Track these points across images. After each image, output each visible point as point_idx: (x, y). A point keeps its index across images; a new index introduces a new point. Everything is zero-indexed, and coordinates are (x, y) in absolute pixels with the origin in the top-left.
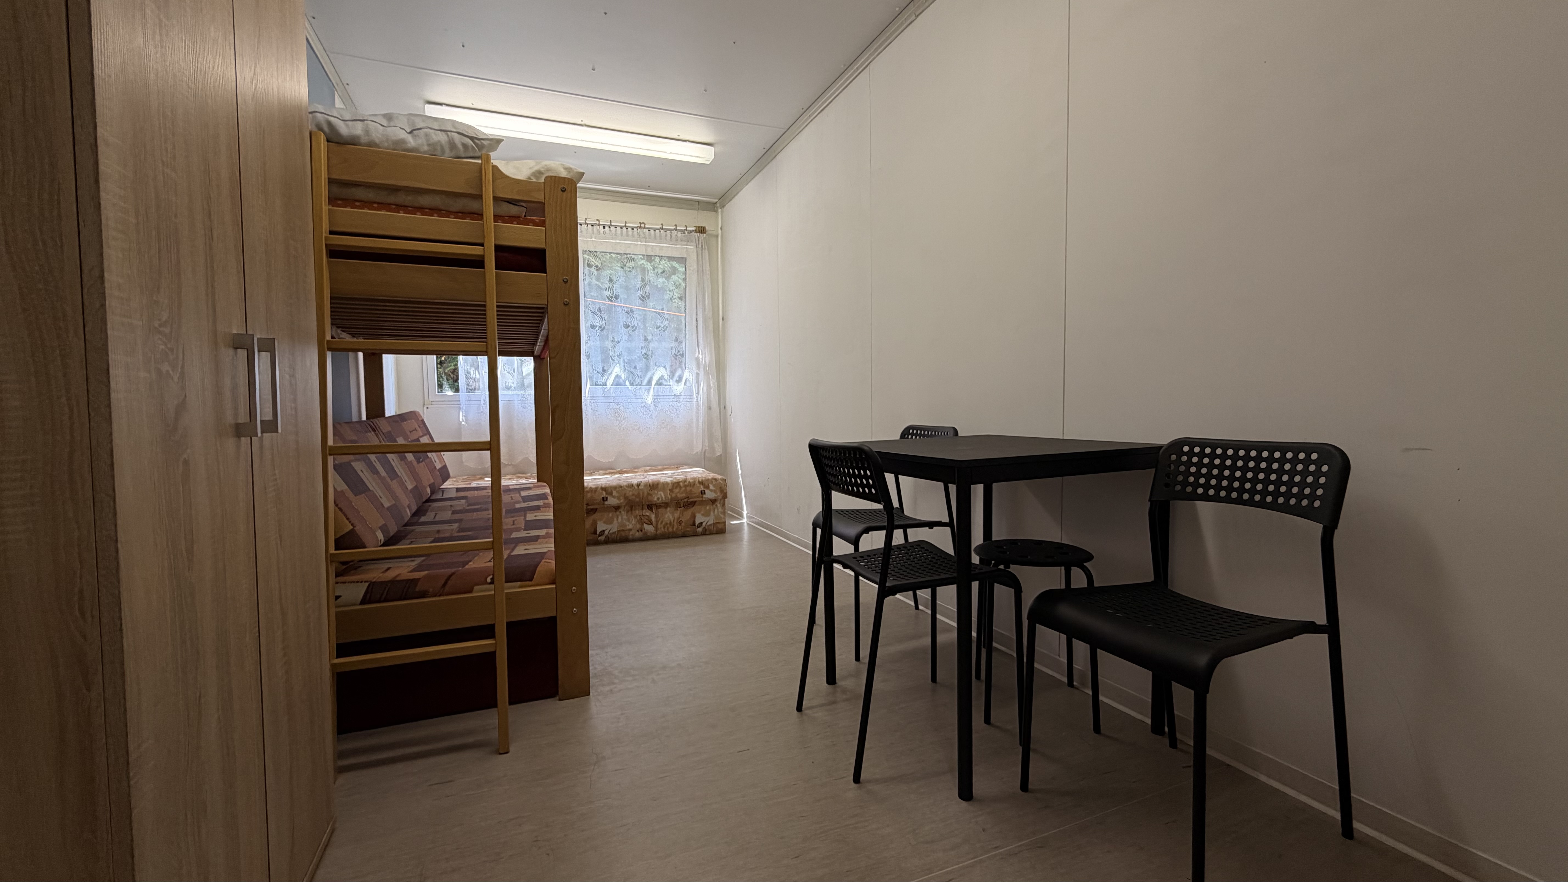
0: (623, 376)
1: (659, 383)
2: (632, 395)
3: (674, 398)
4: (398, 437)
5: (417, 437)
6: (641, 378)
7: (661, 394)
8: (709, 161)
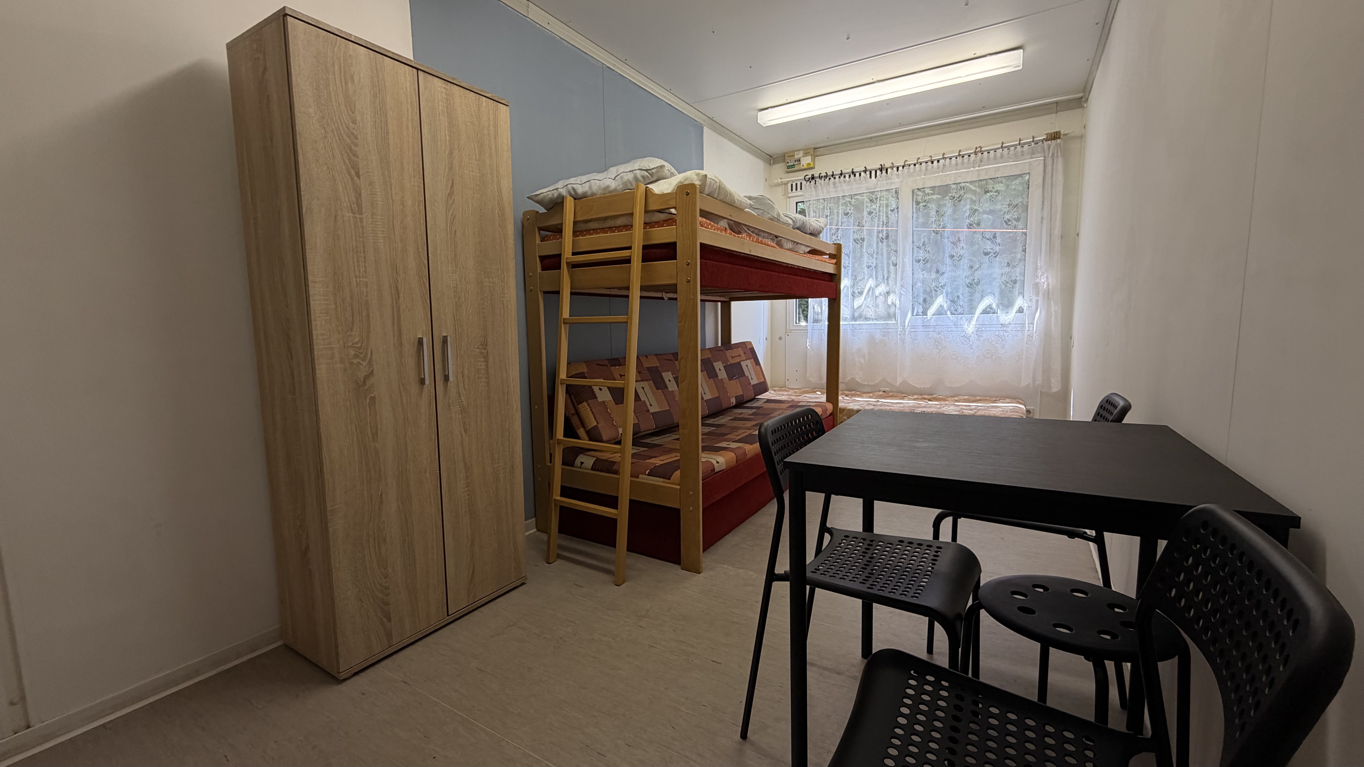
0: (945, 305)
1: (985, 312)
2: (952, 324)
3: (1000, 328)
4: (715, 362)
5: (738, 361)
6: (963, 307)
7: (987, 323)
8: (1019, 66)
